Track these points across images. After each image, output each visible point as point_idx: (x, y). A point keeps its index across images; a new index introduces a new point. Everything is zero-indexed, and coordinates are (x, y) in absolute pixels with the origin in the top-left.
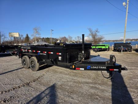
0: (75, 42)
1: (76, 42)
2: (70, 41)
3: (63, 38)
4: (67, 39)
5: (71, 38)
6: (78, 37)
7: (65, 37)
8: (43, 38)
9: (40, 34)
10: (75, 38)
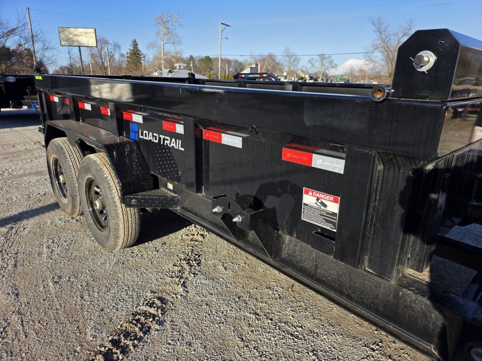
0: (307, 77)
1: (311, 78)
2: (291, 73)
3: (263, 60)
4: (278, 64)
5: (294, 59)
6: (322, 57)
7: (271, 57)
8: (191, 58)
9: (180, 43)
10: (310, 61)
